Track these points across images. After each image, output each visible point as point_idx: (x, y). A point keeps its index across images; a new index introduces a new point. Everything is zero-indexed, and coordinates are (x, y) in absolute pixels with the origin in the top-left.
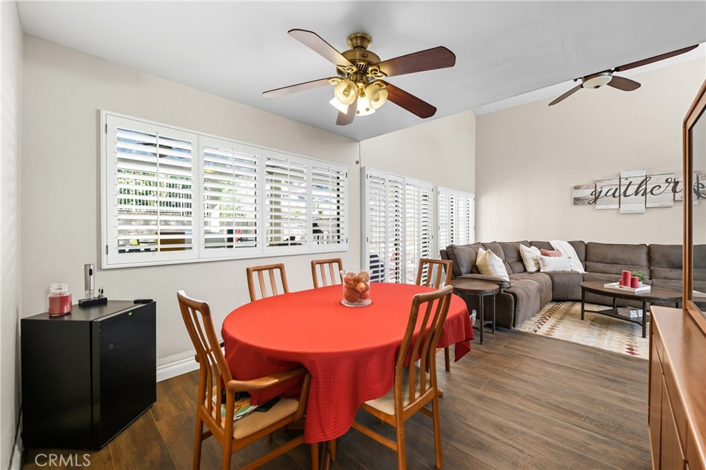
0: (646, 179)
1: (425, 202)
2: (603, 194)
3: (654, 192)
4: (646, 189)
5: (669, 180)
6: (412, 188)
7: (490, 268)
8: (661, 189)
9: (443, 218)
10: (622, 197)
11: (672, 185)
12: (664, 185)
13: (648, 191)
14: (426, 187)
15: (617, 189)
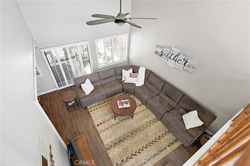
0: (178, 55)
2: (164, 54)
3: (179, 62)
4: (177, 59)
5: (185, 59)
8: (181, 62)
10: (169, 58)
11: (185, 62)
12: (183, 61)
13: (177, 60)
15: (168, 54)
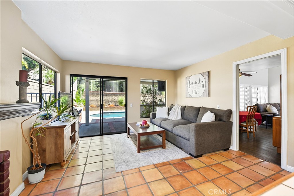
1: (247, 91)
6: (242, 87)
7: (271, 110)
9: (253, 95)
14: (247, 86)
